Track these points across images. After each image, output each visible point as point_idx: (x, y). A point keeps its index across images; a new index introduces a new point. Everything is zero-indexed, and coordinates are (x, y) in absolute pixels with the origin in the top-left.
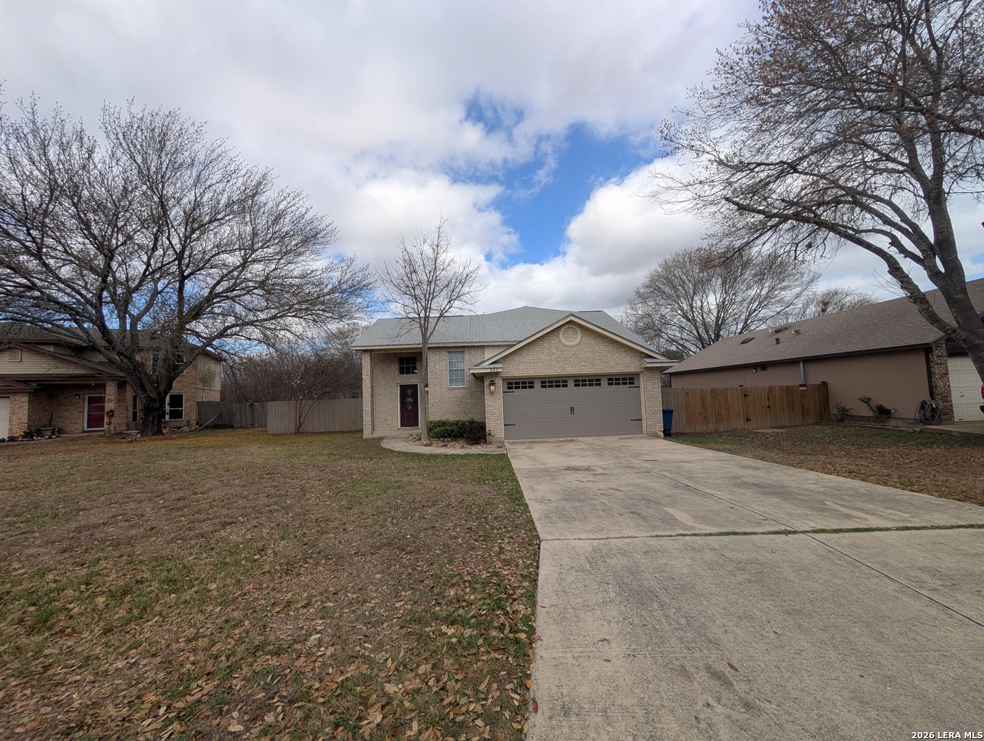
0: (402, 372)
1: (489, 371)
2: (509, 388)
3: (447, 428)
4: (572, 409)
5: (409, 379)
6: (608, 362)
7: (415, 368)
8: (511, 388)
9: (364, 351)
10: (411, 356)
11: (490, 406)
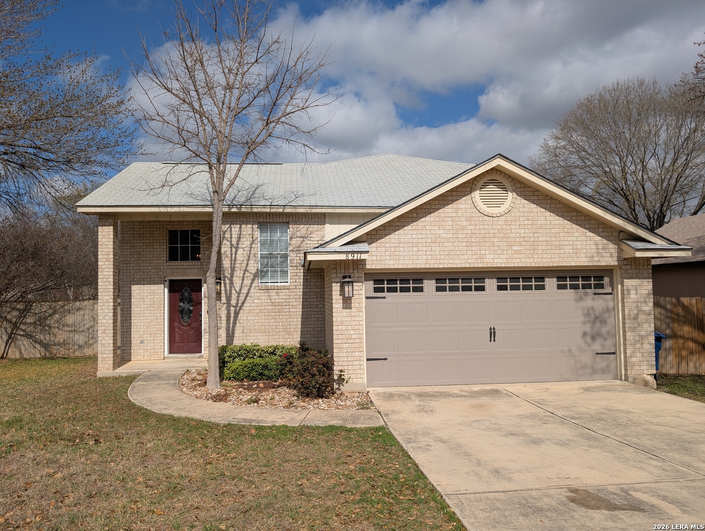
0: (173, 256)
1: (343, 257)
2: (376, 290)
3: (257, 360)
4: (493, 333)
5: (185, 271)
6: (560, 247)
7: (197, 250)
8: (381, 290)
9: (101, 215)
10: (190, 228)
11: (342, 324)
